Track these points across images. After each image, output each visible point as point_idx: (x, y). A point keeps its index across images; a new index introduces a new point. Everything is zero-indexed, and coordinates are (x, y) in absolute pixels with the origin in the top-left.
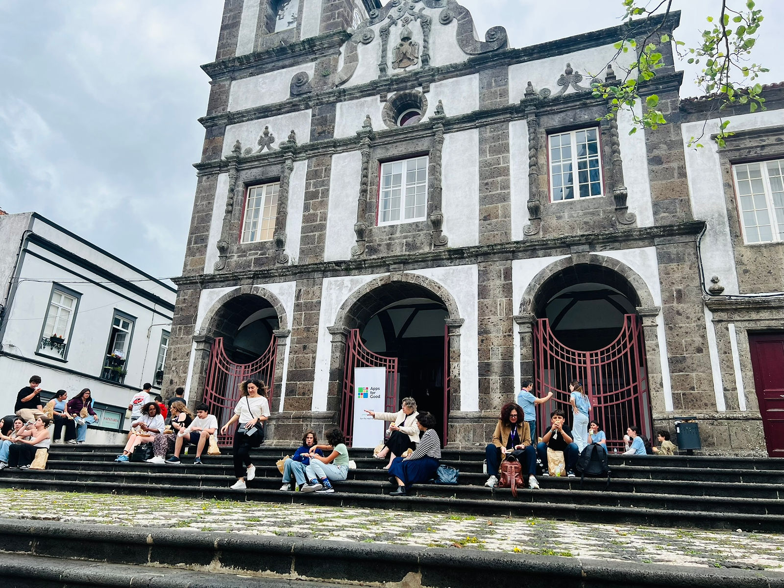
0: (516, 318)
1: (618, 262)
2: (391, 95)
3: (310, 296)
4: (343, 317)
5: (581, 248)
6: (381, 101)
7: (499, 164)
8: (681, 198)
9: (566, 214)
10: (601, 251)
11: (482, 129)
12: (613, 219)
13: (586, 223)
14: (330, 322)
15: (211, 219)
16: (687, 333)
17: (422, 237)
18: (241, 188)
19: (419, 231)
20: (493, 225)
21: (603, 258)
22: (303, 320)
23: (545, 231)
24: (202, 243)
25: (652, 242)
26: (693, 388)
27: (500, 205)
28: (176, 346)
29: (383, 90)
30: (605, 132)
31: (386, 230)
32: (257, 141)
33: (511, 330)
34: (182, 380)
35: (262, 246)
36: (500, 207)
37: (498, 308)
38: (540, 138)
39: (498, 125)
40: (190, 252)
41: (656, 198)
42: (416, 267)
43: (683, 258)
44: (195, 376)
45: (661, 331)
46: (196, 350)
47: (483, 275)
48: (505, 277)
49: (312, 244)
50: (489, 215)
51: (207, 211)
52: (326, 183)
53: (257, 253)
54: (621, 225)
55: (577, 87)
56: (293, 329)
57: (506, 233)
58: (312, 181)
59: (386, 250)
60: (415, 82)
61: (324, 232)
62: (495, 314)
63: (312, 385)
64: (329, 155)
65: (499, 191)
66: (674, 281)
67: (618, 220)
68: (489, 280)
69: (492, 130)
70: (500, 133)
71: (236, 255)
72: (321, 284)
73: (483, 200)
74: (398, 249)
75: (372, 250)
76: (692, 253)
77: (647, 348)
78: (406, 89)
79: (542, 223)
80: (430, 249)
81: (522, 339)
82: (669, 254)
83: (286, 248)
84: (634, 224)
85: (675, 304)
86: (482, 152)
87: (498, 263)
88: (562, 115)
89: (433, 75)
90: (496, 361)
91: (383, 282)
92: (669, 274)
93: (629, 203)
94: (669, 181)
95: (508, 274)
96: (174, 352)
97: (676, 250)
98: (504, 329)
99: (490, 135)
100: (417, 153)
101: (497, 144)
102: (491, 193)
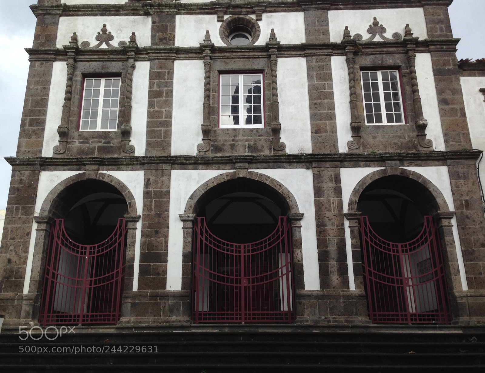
0: (346, 215)
1: (421, 176)
2: (226, 17)
3: (159, 185)
4: (193, 206)
5: (393, 163)
6: (218, 21)
7: (325, 89)
8: (463, 132)
9: (380, 135)
10: (408, 166)
11: (310, 58)
12: (416, 142)
13: (395, 144)
14: (180, 209)
15: (47, 104)
16: (474, 232)
17: (262, 141)
18: (79, 78)
19: (259, 136)
20: (323, 138)
21: (410, 171)
22: (153, 207)
23: (364, 147)
24: (38, 126)
25: (445, 162)
26: (480, 274)
27: (327, 122)
28: (14, 226)
29: (221, 12)
30: (406, 75)
31: (229, 132)
32: (95, 37)
33: (343, 224)
34: (22, 260)
35: (105, 135)
36: (328, 123)
37: (332, 206)
38: (356, 73)
39: (322, 57)
40: (24, 133)
41: (446, 130)
42: (259, 166)
43: (468, 176)
44: (37, 256)
45: (455, 231)
46: (36, 230)
47: (317, 178)
48: (335, 181)
49: (159, 138)
50: (320, 129)
51: (42, 96)
52: (169, 85)
53: (100, 142)
54: (422, 148)
55: (383, 37)
56: (143, 215)
57: (334, 145)
58: (155, 81)
59: (231, 150)
60: (250, 10)
61: (170, 128)
62: (329, 210)
63: (166, 266)
64: (171, 61)
65: (326, 111)
66: (463, 193)
67: (419, 144)
68: (322, 182)
69: (317, 60)
70: (324, 64)
71: (77, 142)
72: (170, 175)
73: (313, 117)
74: (241, 150)
75: (217, 149)
76: (473, 173)
77: (446, 243)
78: (241, 14)
79: (362, 140)
80: (271, 152)
81: (352, 232)
82: (458, 173)
83: (132, 139)
84: (431, 148)
85: (464, 210)
86: (310, 77)
87: (329, 169)
88: (372, 57)
89: (266, 7)
90: (333, 249)
91: (229, 178)
92: (459, 188)
93: (427, 132)
94: (455, 118)
95: (337, 179)
96: (11, 231)
97: (462, 170)
98: (338, 223)
99: (316, 64)
100: (253, 70)
101: (322, 72)
102: (319, 112)
